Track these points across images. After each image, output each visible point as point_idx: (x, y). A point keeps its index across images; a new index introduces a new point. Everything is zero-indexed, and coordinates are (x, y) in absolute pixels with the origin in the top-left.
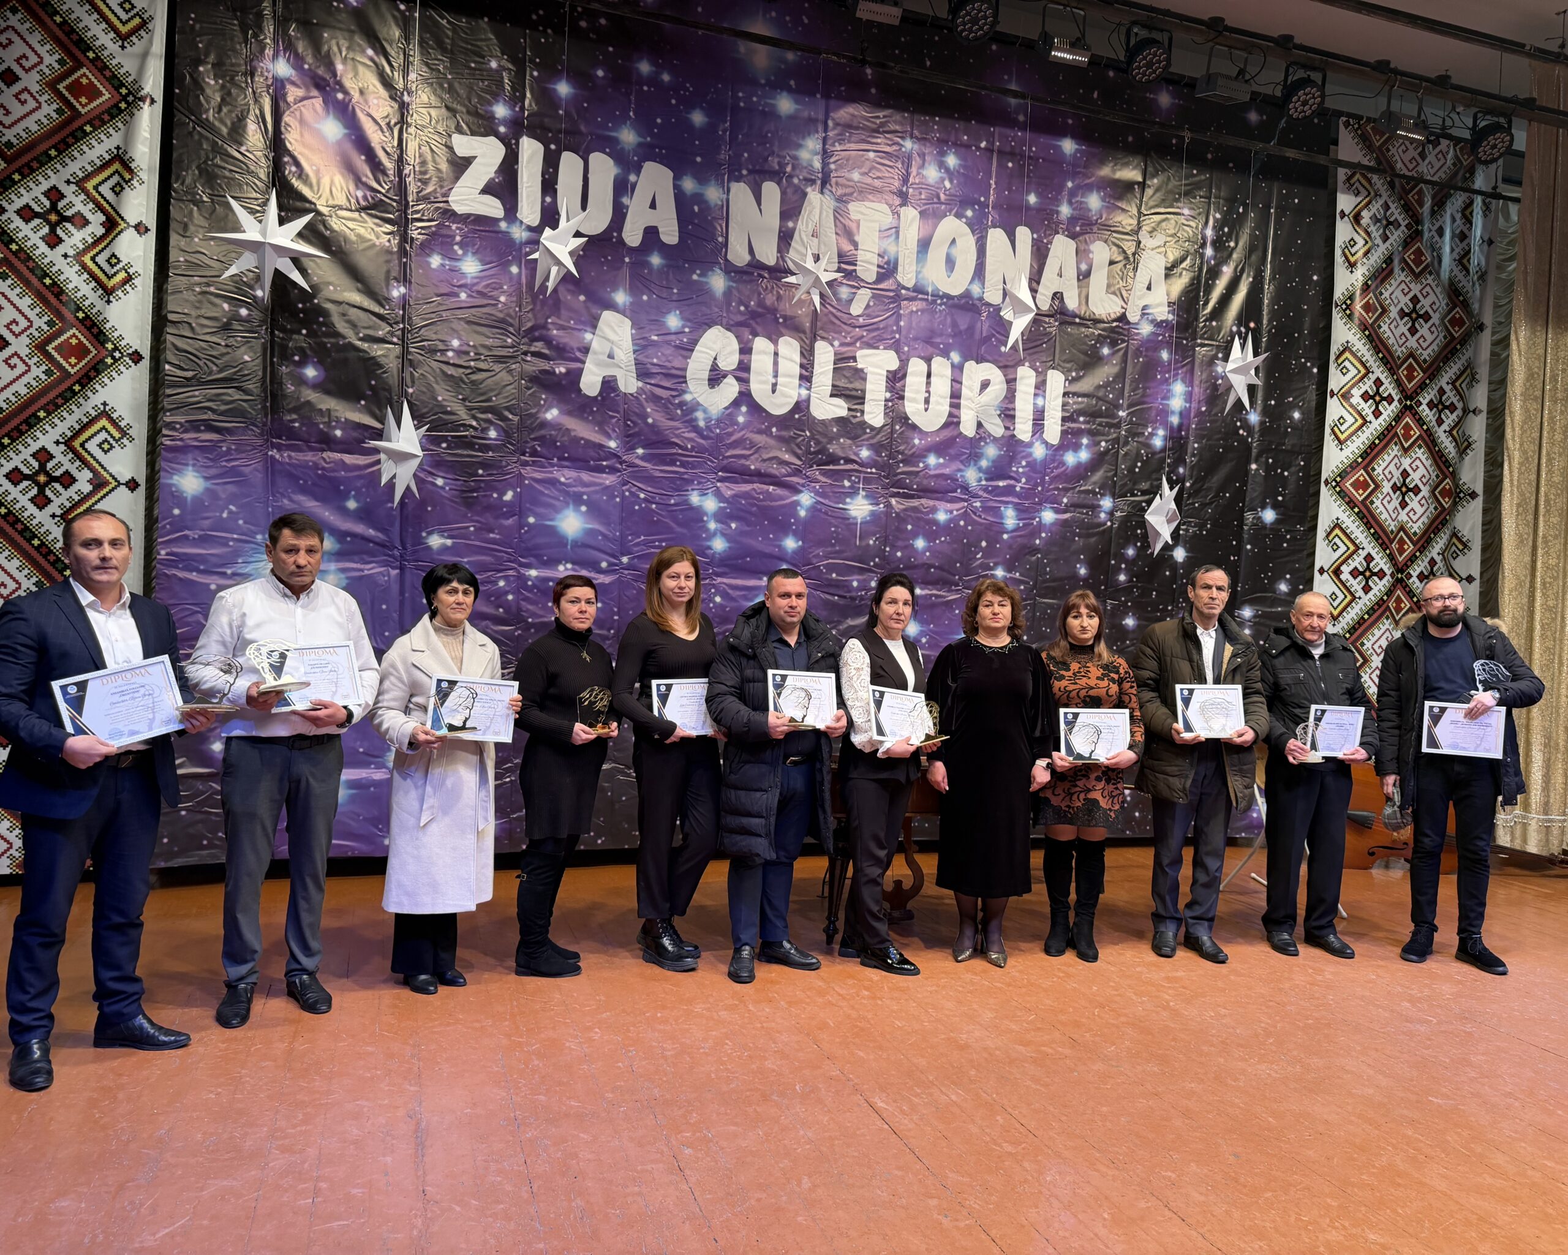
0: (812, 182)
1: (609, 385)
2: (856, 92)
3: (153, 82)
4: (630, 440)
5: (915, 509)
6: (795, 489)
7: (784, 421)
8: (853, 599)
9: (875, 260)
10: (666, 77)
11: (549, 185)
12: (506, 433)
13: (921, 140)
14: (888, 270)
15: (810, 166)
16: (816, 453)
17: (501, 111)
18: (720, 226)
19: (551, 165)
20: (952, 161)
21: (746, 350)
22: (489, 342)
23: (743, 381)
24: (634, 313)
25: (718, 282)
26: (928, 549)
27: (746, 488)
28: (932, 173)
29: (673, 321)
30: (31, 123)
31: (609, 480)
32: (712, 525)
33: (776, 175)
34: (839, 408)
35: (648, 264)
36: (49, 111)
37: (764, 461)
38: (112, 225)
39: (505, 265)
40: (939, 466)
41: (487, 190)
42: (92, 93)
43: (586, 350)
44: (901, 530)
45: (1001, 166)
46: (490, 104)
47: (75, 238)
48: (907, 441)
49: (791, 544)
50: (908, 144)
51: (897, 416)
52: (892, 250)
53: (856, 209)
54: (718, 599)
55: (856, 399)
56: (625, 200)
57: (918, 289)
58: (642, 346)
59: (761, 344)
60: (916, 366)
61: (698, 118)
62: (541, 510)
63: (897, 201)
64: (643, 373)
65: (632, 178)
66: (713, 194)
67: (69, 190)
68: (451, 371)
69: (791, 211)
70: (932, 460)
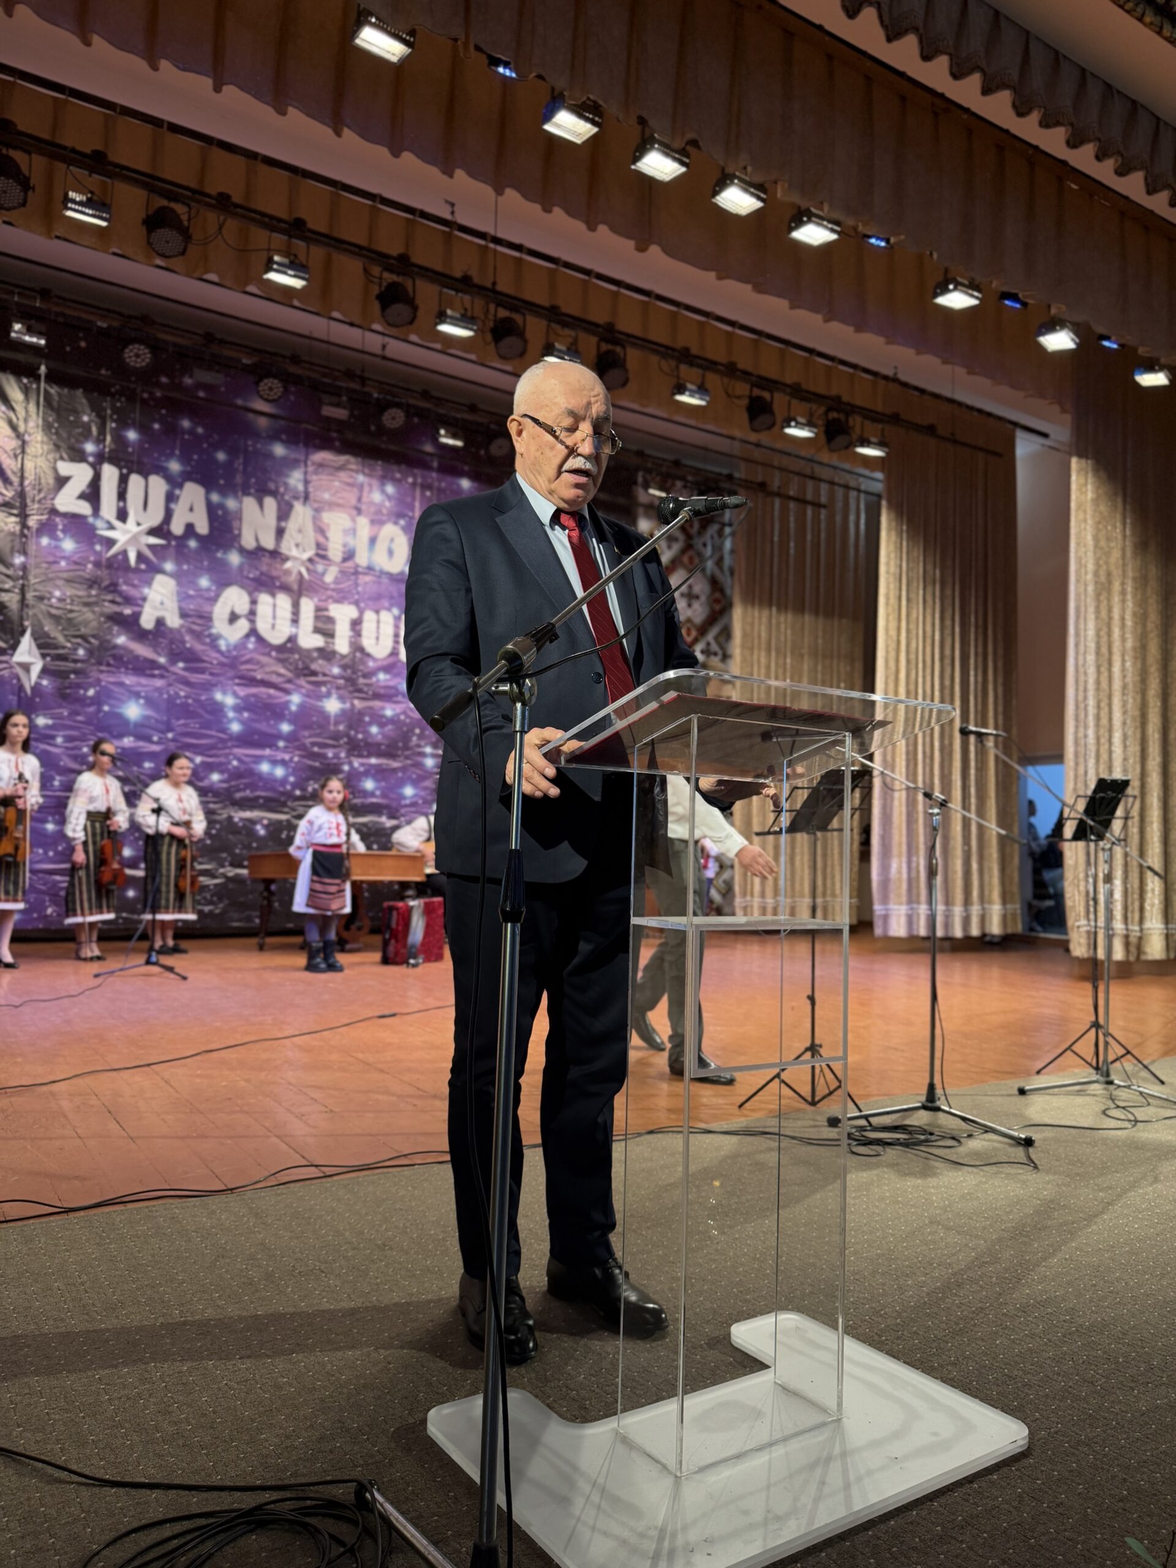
0: (296, 498)
1: (160, 622)
2: (325, 444)
4: (174, 657)
5: (371, 708)
6: (287, 692)
7: (281, 649)
8: (329, 765)
9: (341, 548)
10: (200, 430)
11: (122, 495)
12: (90, 652)
13: (370, 476)
14: (349, 556)
15: (295, 489)
16: (303, 669)
17: (90, 447)
18: (235, 524)
19: (123, 481)
20: (390, 489)
21: (254, 602)
22: (81, 593)
23: (252, 622)
24: (176, 576)
25: (234, 559)
26: (379, 733)
27: (254, 690)
28: (377, 497)
29: (204, 582)
31: (159, 683)
32: (231, 714)
33: (274, 494)
34: (318, 641)
35: (187, 546)
37: (267, 673)
39: (92, 544)
40: (386, 680)
41: (82, 496)
43: (144, 599)
44: (360, 720)
45: (423, 494)
46: (82, 442)
48: (364, 663)
49: (285, 728)
50: (361, 478)
51: (357, 648)
52: (351, 542)
53: (327, 517)
54: (235, 763)
55: (329, 635)
56: (173, 506)
57: (370, 569)
58: (183, 597)
59: (264, 599)
60: (369, 616)
61: (221, 456)
62: (112, 702)
63: (354, 512)
64: (183, 615)
65: (177, 492)
66: (231, 504)
68: (53, 611)
69: (284, 514)
70: (382, 676)
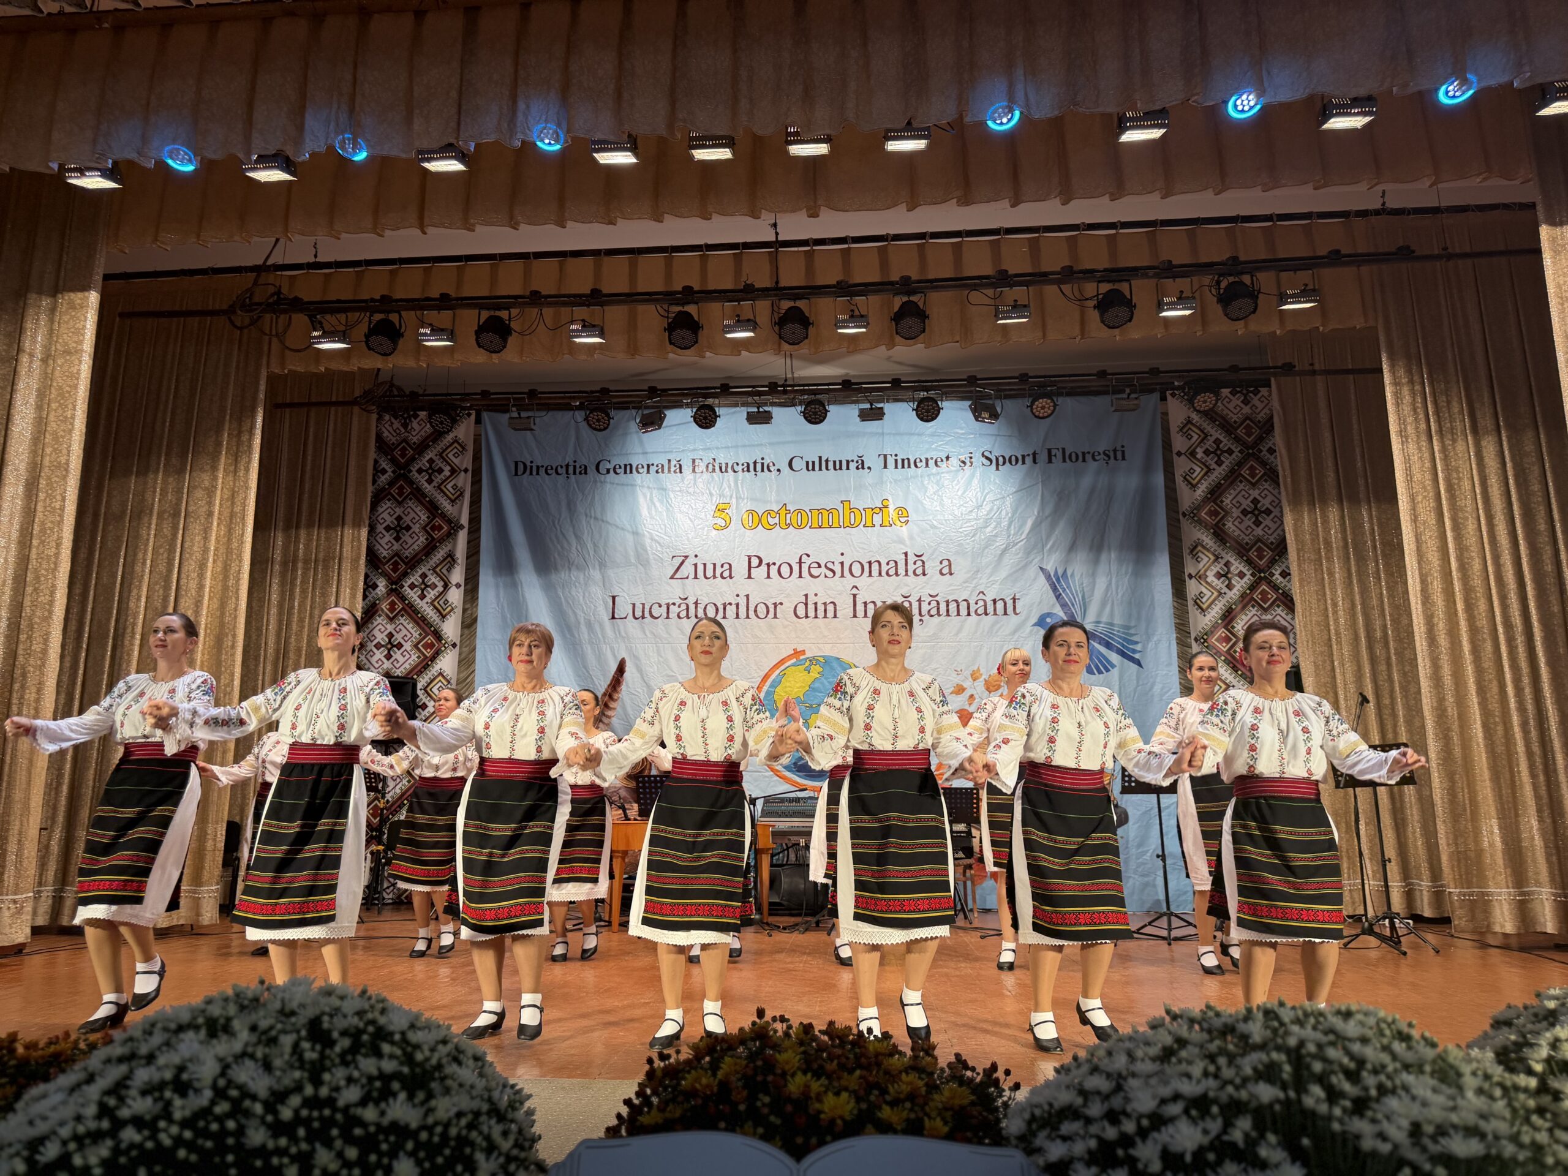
3: (464, 520)
30: (415, 547)
36: (422, 540)
38: (446, 586)
42: (440, 528)
47: (431, 594)
67: (429, 573)
